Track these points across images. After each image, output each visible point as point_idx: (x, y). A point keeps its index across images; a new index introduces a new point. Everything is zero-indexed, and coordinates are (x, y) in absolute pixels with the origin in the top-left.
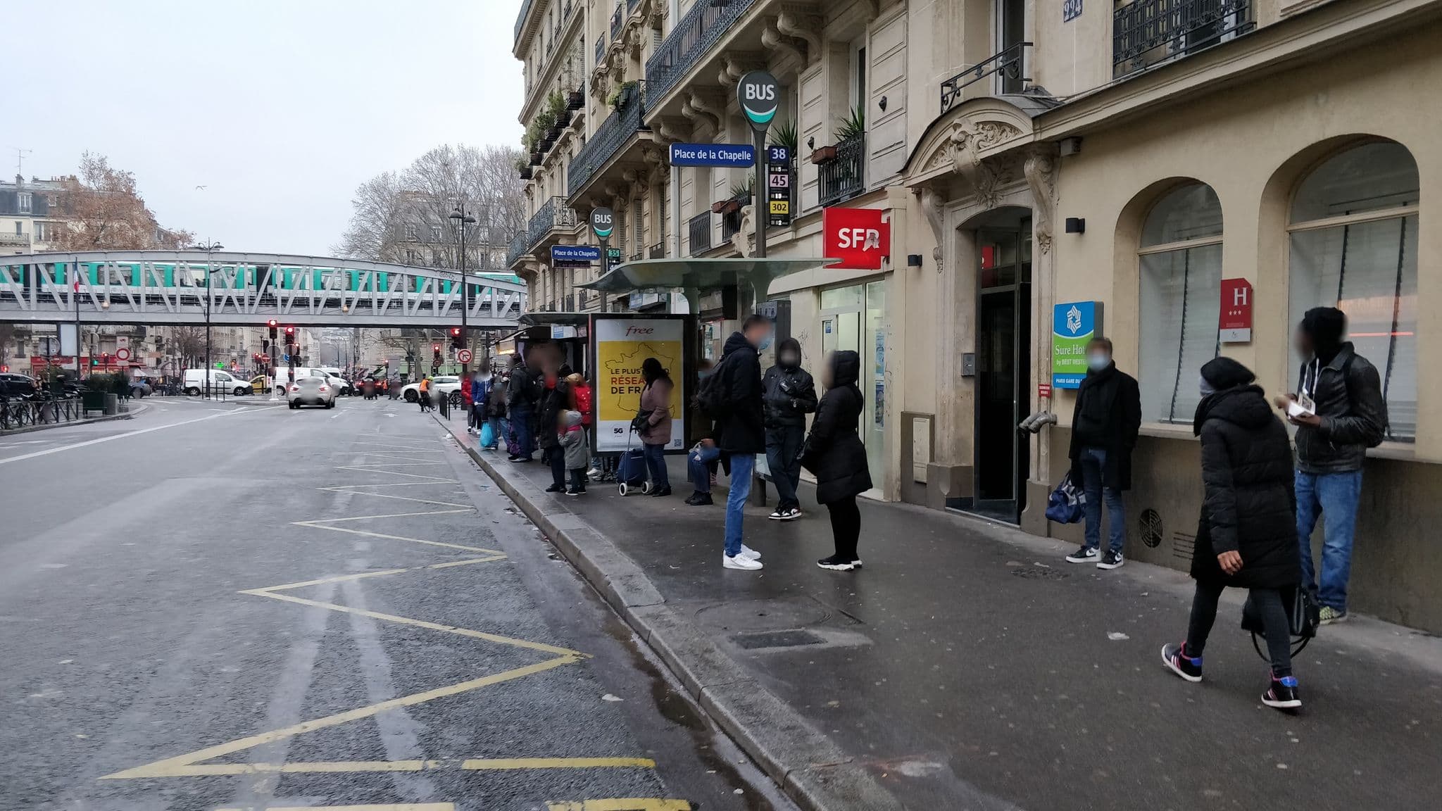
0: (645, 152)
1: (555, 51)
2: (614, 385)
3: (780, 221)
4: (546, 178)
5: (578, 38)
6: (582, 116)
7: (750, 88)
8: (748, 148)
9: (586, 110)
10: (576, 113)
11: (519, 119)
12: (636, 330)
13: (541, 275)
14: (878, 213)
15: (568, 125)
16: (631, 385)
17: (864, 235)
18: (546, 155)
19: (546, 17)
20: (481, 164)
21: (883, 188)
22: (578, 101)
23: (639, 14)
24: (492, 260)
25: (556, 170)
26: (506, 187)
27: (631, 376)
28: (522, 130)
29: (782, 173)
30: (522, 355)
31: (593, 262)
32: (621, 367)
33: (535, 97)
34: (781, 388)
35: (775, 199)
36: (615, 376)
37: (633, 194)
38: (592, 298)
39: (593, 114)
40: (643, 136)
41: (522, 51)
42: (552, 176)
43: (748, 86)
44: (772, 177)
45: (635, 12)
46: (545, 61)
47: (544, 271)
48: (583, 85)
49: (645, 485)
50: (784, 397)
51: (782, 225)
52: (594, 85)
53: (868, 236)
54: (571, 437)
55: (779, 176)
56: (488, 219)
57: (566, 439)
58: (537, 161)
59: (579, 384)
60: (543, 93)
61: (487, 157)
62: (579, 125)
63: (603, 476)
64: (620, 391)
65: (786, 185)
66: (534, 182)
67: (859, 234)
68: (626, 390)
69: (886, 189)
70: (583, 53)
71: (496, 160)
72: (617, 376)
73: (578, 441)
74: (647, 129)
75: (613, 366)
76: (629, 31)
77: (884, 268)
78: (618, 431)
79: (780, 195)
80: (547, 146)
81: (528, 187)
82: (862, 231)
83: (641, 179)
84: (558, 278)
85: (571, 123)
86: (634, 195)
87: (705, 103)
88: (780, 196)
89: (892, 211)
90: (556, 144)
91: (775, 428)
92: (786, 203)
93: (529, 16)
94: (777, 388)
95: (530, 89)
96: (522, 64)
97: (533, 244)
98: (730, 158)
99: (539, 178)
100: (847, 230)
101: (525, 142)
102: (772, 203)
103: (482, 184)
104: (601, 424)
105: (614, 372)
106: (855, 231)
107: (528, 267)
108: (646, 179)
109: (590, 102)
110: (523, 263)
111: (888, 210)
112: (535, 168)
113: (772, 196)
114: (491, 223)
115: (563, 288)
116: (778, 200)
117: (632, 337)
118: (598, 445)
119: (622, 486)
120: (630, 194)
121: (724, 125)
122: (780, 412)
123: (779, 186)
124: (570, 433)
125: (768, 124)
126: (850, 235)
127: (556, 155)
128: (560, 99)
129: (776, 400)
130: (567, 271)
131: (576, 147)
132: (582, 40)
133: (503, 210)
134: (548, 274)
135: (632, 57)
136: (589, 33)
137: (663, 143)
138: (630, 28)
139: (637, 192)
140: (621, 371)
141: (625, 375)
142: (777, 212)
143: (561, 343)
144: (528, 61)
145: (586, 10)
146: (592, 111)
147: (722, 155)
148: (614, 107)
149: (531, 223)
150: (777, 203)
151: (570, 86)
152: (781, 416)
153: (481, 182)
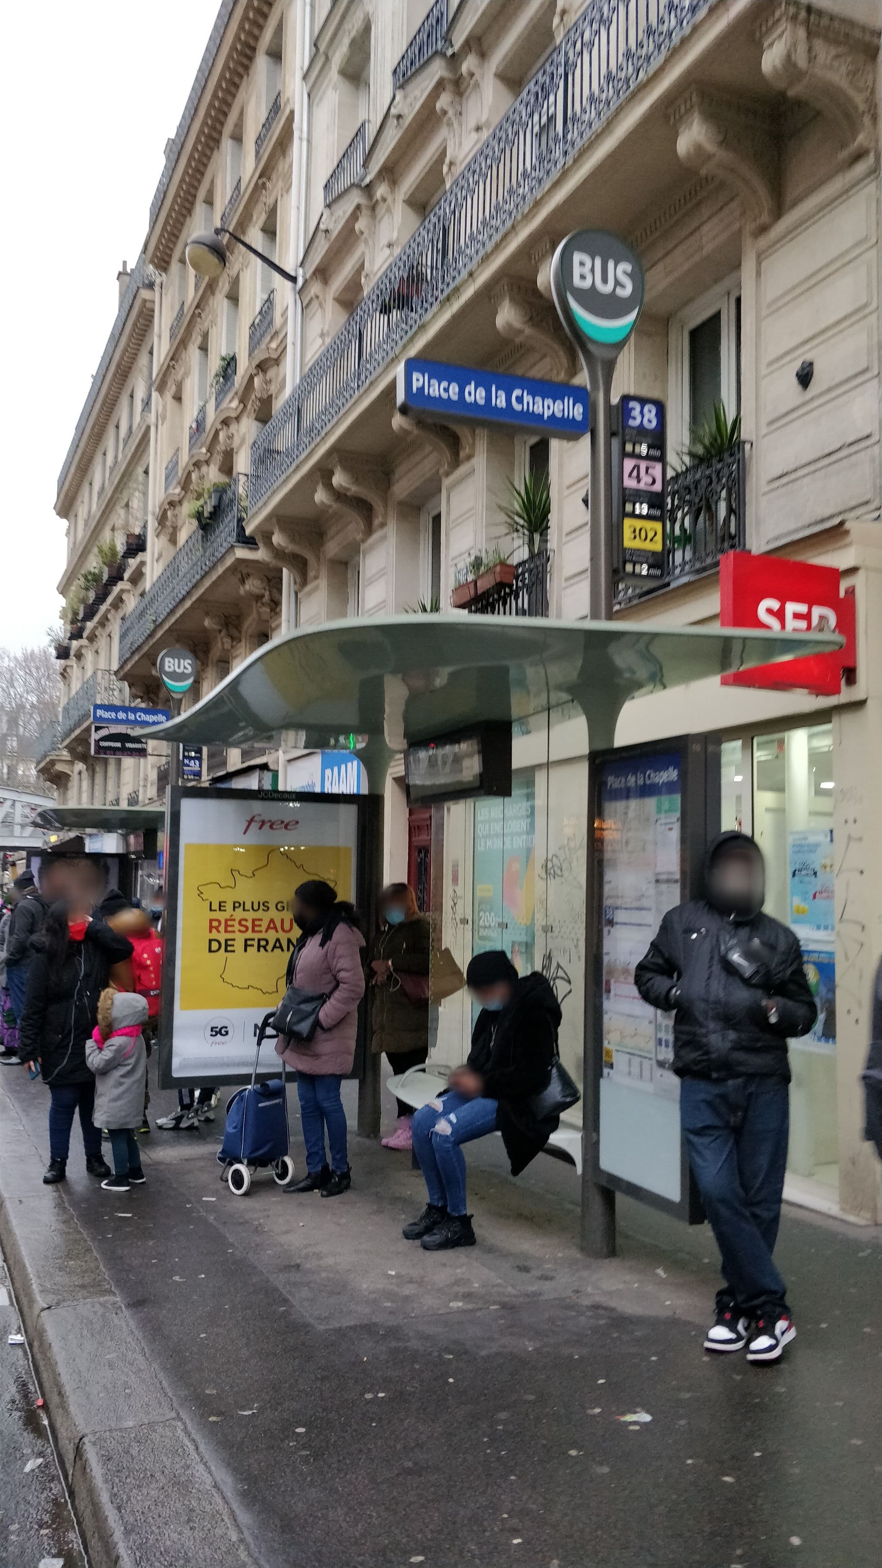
0: (243, 581)
1: (109, 492)
2: (214, 935)
3: (645, 567)
4: (89, 655)
5: (140, 470)
6: (143, 563)
7: (582, 264)
8: (580, 395)
9: (147, 556)
10: (133, 563)
11: (57, 589)
12: (263, 823)
13: (75, 777)
14: (835, 575)
15: (122, 579)
16: (249, 934)
17: (807, 617)
18: (90, 625)
19: (98, 458)
20: (12, 665)
21: (842, 523)
22: (137, 546)
23: (235, 404)
24: (20, 772)
25: (102, 642)
26: (41, 691)
27: (250, 915)
28: (61, 602)
29: (648, 458)
30: (35, 873)
31: (151, 745)
32: (229, 897)
33: (79, 557)
34: (729, 968)
35: (633, 515)
36: (218, 915)
37: (216, 653)
38: (147, 801)
39: (157, 561)
40: (242, 553)
41: (66, 508)
42: (97, 652)
43: (577, 257)
44: (629, 464)
45: (230, 401)
46: (94, 507)
47: (80, 773)
48: (145, 527)
49: (285, 1166)
50: (742, 996)
51: (648, 576)
52: (162, 519)
53: (815, 621)
54: (119, 1050)
55: (643, 465)
56: (17, 725)
57: (107, 1054)
58: (76, 635)
59: (143, 933)
60: (89, 552)
61: (19, 655)
62: (137, 577)
63: (178, 1119)
64: (227, 946)
65: (658, 487)
66: (72, 661)
67: (797, 616)
68: (239, 945)
69: (847, 526)
70: (146, 484)
71: (29, 660)
72: (222, 916)
73: (132, 1061)
74: (249, 542)
75: (215, 895)
76: (217, 433)
77: (846, 695)
78: (219, 1031)
79: (645, 506)
80: (90, 613)
81: (65, 670)
82: (802, 608)
83: (231, 627)
84: (99, 778)
85: (126, 576)
86: (218, 654)
87: (356, 480)
88: (643, 509)
89: (861, 573)
90: (103, 608)
91: (718, 1081)
92: (658, 526)
93: (77, 458)
94: (717, 968)
95: (72, 550)
96: (64, 523)
97: (67, 735)
98: (538, 409)
99: (79, 656)
100: (775, 604)
101: (63, 616)
102: (628, 523)
103: (13, 686)
104: (181, 1016)
105: (215, 906)
106: (792, 608)
107: (60, 767)
108: (238, 627)
109: (155, 544)
110: (52, 763)
111: (853, 571)
112: (75, 644)
113: (629, 508)
114: (21, 730)
115: (105, 791)
116: (640, 517)
117: (254, 837)
118: (176, 1062)
119: (237, 1173)
120: (211, 656)
121: (385, 515)
122: (732, 1035)
123: (642, 486)
124: (117, 1041)
125: (619, 346)
126: (780, 614)
127: (103, 623)
128: (113, 549)
129: (717, 1002)
130: (112, 759)
131: (131, 603)
132: (146, 472)
133: (37, 717)
134: (85, 775)
135: (220, 470)
136: (156, 460)
137: (274, 563)
138: (219, 427)
139: (223, 649)
140: (229, 906)
141: (239, 914)
142: (637, 544)
143: (98, 858)
144: (73, 519)
145: (153, 429)
146: (156, 556)
147: (520, 400)
148: (195, 523)
149: (66, 710)
150: (639, 524)
151: (127, 524)
152: (738, 1047)
153: (11, 683)
